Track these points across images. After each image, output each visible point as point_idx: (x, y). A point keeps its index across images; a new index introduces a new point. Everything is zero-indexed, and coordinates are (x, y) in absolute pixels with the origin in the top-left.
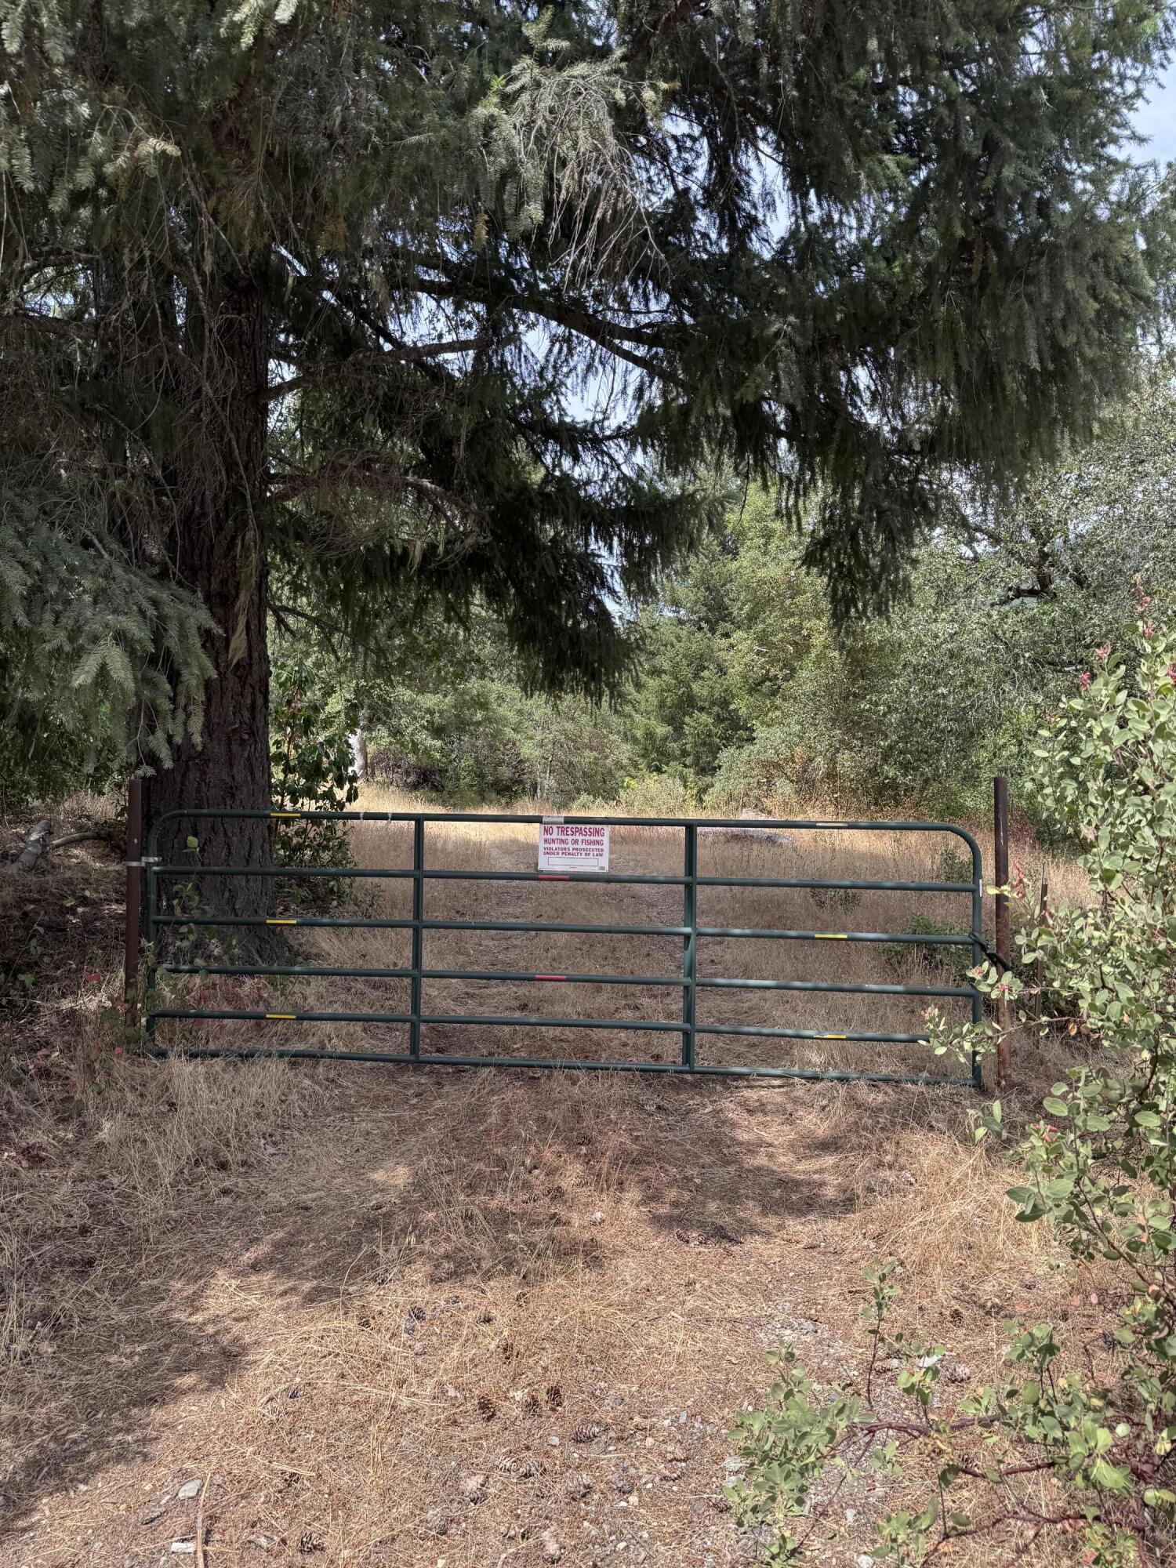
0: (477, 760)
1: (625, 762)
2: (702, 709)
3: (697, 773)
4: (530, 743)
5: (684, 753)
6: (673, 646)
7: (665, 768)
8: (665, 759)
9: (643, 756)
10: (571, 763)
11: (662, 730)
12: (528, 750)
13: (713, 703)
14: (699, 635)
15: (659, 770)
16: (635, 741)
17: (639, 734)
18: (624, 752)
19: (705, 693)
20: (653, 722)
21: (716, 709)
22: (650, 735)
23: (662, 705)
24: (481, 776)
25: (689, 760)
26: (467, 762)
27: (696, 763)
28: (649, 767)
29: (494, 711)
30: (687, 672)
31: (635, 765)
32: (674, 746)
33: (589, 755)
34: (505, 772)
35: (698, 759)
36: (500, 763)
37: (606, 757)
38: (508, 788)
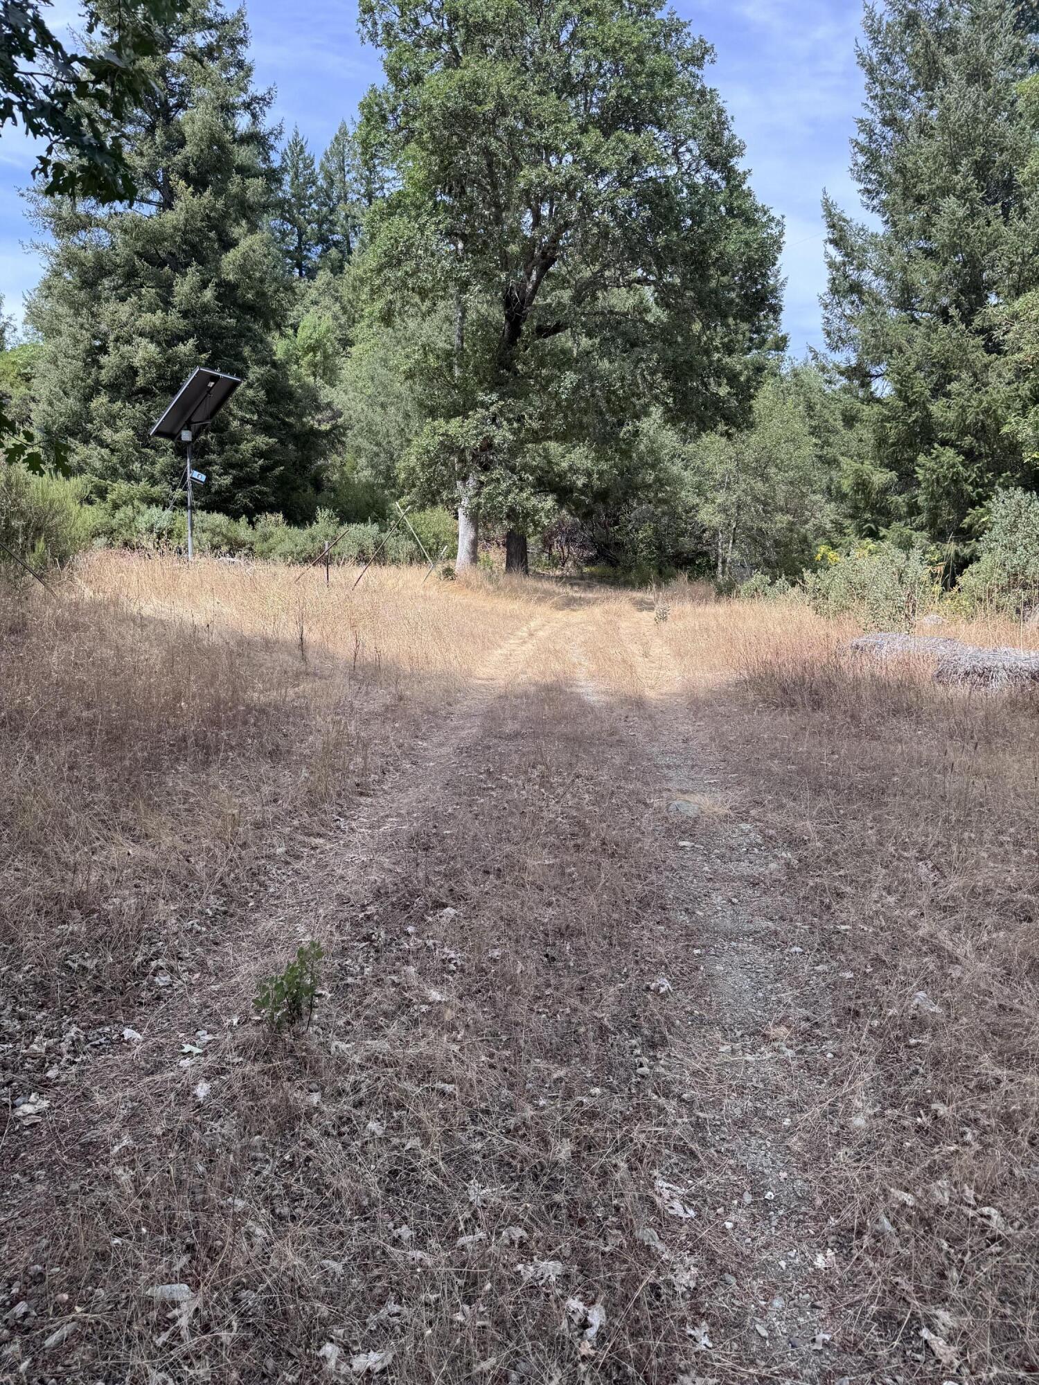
0: (656, 530)
1: (829, 526)
2: (944, 443)
3: (933, 539)
4: (709, 508)
5: (914, 509)
6: (900, 351)
7: (883, 531)
8: (884, 520)
9: (852, 517)
10: (760, 530)
11: (881, 477)
12: (708, 516)
13: (963, 432)
14: (944, 329)
15: (874, 535)
16: (842, 497)
17: (846, 485)
18: (827, 513)
19: (952, 415)
20: (867, 466)
21: (968, 440)
22: (862, 485)
23: (881, 442)
24: (660, 548)
25: (923, 518)
26: (646, 532)
27: (932, 523)
28: (859, 531)
29: (665, 470)
30: (922, 385)
31: (840, 529)
32: (899, 501)
33: (782, 520)
34: (687, 543)
35: (934, 514)
36: (683, 533)
37: (806, 522)
38: (690, 562)
